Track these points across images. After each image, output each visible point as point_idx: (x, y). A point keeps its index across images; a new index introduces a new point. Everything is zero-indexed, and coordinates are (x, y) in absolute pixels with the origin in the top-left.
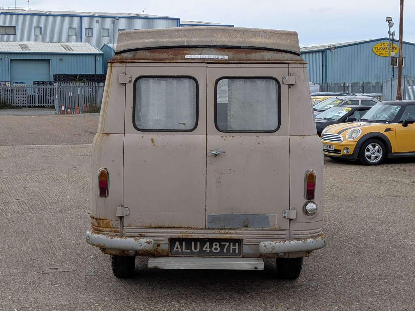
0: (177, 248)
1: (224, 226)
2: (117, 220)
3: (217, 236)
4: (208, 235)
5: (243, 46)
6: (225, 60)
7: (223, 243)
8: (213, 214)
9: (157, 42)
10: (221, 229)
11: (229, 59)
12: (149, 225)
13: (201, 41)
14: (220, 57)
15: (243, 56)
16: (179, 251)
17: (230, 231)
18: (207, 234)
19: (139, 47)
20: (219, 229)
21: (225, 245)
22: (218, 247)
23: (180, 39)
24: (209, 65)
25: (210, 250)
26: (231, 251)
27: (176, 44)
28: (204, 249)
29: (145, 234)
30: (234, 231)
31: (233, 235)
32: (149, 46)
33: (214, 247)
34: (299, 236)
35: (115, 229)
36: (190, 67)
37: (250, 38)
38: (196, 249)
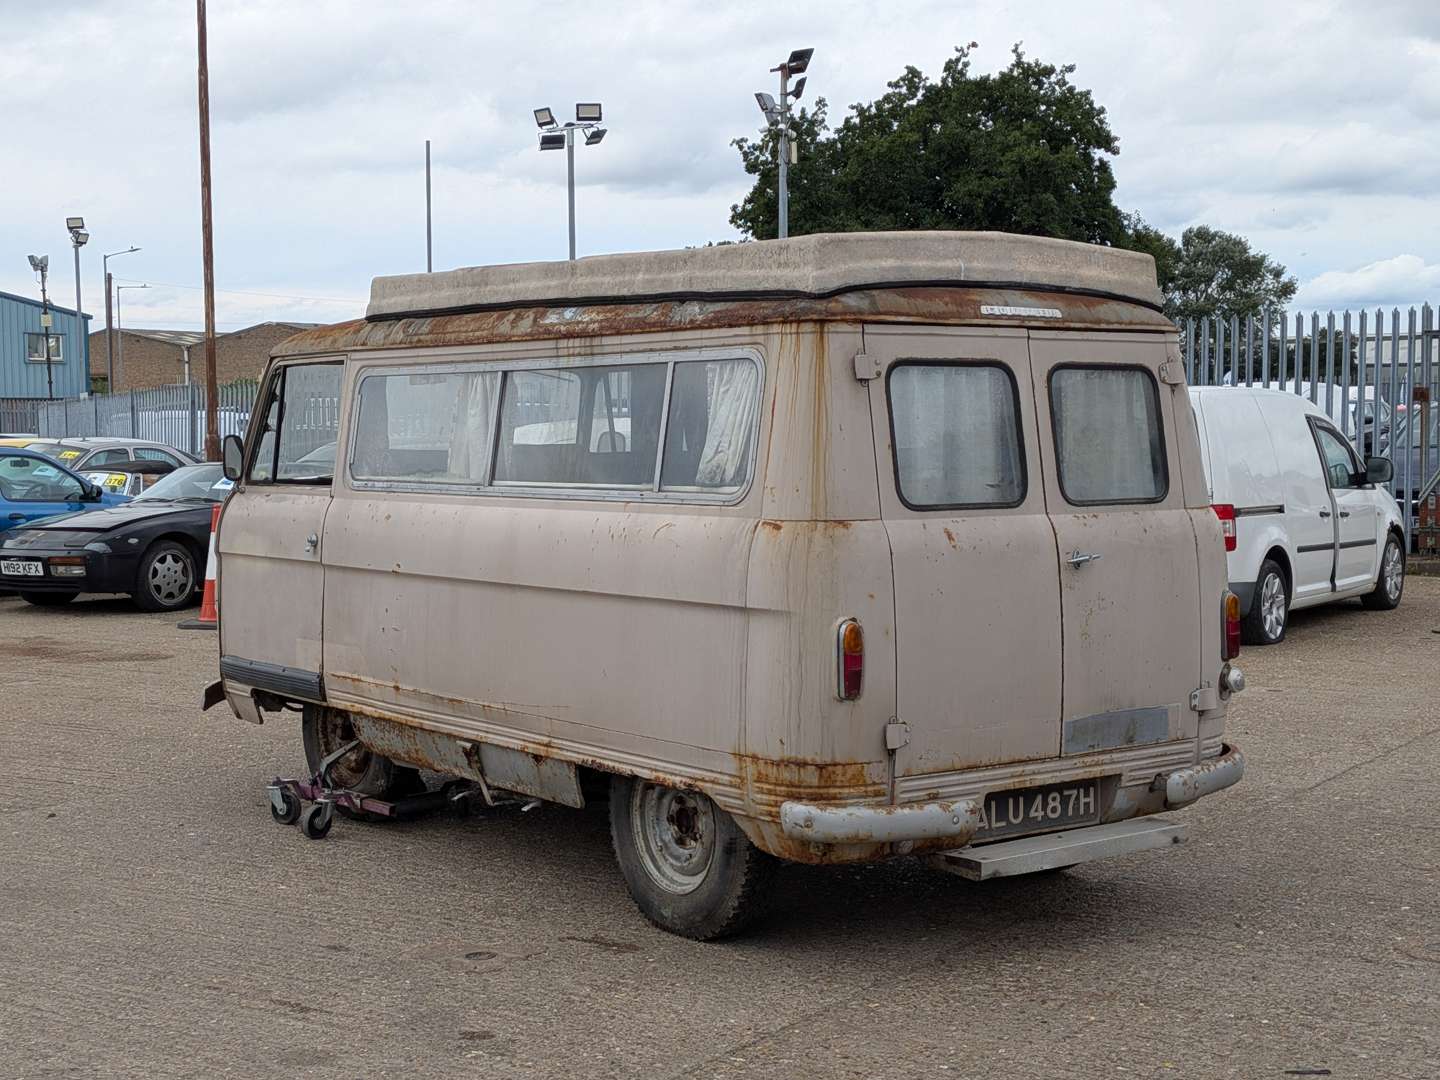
1: (1093, 747)
2: (881, 762)
3: (1077, 775)
4: (1063, 773)
5: (1070, 287)
6: (1056, 319)
7: (1066, 793)
8: (1075, 718)
9: (907, 269)
10: (1087, 755)
11: (1064, 320)
12: (948, 766)
13: (991, 271)
14: (1049, 313)
15: (1081, 309)
16: (984, 827)
17: (1101, 757)
18: (1060, 771)
19: (870, 281)
20: (1082, 756)
21: (1070, 796)
22: (1057, 804)
23: (949, 264)
24: (1033, 333)
25: (1043, 813)
26: (1082, 811)
27: (943, 277)
28: (1033, 814)
29: (940, 791)
30: (1106, 757)
31: (1104, 767)
32: (891, 277)
33: (1052, 804)
34: (1212, 750)
35: (876, 788)
36: (997, 336)
37: (1079, 267)
38: (1016, 816)
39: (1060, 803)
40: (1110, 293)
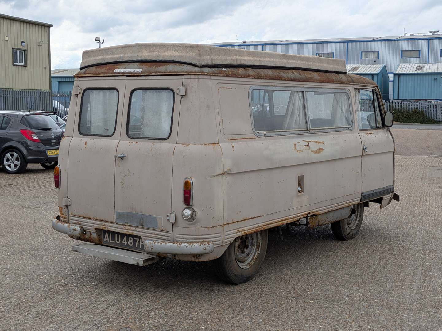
0: (107, 238)
1: (127, 223)
3: (123, 231)
5: (158, 60)
6: (139, 72)
7: (135, 239)
9: (103, 59)
10: (126, 225)
11: (142, 72)
12: (82, 216)
13: (130, 57)
14: (137, 70)
15: (153, 69)
16: (107, 241)
17: (132, 228)
18: (118, 228)
19: (93, 64)
20: (124, 225)
21: (137, 240)
22: (132, 241)
23: (117, 56)
24: (128, 78)
25: (127, 243)
26: (141, 247)
27: (115, 60)
28: (123, 242)
29: (81, 223)
30: (134, 228)
31: (134, 232)
32: (99, 62)
33: (130, 241)
34: (181, 239)
35: (64, 216)
36: (116, 80)
37: (164, 52)
38: (118, 241)
39: (133, 241)
40: (174, 61)
